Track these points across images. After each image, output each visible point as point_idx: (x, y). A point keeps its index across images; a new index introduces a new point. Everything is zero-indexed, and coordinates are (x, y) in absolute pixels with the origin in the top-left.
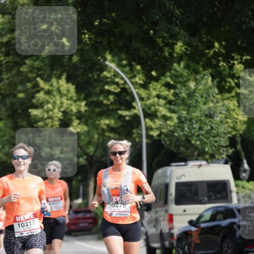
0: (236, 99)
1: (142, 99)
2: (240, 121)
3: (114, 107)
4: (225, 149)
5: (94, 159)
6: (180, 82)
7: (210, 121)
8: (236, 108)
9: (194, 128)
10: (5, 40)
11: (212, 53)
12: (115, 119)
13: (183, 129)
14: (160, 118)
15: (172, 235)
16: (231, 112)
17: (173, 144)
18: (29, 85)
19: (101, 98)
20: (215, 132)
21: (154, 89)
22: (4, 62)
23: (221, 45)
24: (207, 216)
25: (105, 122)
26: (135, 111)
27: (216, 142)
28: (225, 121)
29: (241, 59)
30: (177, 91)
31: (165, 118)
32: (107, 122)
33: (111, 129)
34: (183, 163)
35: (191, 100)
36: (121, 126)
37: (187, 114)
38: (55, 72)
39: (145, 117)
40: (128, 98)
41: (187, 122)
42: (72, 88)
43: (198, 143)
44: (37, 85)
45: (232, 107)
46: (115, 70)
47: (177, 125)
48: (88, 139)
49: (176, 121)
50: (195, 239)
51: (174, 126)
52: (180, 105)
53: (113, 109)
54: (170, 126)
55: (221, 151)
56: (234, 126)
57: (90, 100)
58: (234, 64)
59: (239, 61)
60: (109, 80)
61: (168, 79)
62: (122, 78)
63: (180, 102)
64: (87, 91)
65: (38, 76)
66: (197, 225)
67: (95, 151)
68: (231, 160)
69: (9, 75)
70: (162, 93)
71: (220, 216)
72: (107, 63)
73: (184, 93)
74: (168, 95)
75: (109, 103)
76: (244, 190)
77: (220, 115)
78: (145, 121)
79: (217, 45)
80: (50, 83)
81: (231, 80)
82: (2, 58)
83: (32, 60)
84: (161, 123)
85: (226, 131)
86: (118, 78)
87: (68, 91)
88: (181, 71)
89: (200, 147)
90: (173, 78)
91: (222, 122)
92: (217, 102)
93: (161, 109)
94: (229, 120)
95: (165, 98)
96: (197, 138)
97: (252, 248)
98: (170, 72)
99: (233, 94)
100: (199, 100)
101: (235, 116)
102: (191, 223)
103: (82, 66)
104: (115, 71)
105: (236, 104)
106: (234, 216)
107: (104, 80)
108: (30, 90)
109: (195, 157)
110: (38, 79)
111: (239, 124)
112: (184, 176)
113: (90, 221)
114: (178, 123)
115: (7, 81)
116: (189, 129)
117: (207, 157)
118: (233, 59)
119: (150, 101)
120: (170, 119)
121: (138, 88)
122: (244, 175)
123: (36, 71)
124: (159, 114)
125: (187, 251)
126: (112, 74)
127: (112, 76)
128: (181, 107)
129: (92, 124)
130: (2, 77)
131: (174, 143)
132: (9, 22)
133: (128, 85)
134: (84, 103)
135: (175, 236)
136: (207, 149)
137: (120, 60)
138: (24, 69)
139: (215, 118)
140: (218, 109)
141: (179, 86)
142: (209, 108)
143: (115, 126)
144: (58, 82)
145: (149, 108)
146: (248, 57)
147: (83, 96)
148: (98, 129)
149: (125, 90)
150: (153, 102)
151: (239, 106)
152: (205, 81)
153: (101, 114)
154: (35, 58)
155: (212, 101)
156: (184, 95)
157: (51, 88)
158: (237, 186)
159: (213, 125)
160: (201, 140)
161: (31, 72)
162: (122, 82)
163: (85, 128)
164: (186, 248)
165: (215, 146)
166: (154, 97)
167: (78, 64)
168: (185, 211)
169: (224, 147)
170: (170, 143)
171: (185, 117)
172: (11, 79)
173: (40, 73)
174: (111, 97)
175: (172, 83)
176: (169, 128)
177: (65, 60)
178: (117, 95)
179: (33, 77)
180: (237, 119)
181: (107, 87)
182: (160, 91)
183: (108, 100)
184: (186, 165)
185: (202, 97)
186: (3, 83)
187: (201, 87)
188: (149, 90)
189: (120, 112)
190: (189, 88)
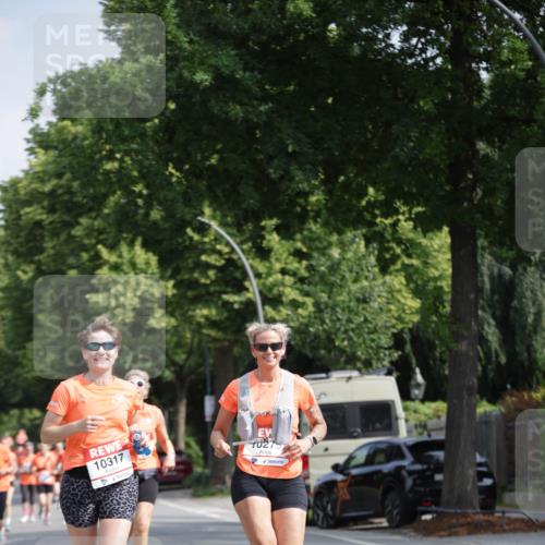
0: (403, 273)
1: (258, 275)
2: (410, 308)
3: (218, 288)
4: (387, 352)
5: (186, 370)
6: (317, 249)
7: (364, 309)
8: (404, 289)
9: (339, 320)
10: (47, 188)
11: (364, 203)
12: (217, 308)
13: (323, 322)
14: (288, 304)
15: (308, 487)
16: (395, 294)
17: (307, 346)
18: (85, 256)
19: (196, 275)
20: (370, 325)
21: (277, 259)
22: (47, 222)
23: (377, 190)
24: (361, 457)
25: (202, 313)
26: (250, 295)
27: (373, 340)
28: (385, 309)
29: (410, 213)
30: (314, 263)
31: (295, 304)
32: (205, 312)
33: (212, 323)
34: (323, 375)
35: (333, 275)
36: (227, 319)
37: (329, 297)
38: (125, 235)
39: (264, 304)
40: (238, 275)
41: (329, 310)
42: (153, 259)
43: (346, 343)
44: (98, 256)
45: (398, 287)
46: (216, 231)
47: (312, 315)
48: (175, 339)
49: (311, 309)
50: (343, 493)
51: (309, 316)
52: (316, 284)
53: (215, 292)
54: (303, 317)
55: (382, 355)
56: (399, 316)
57: (179, 278)
58: (398, 220)
59: (407, 215)
60: (208, 246)
61: (299, 245)
62: (228, 244)
63: (317, 279)
64: (174, 265)
65: (99, 242)
66: (346, 472)
67: (187, 360)
68: (397, 370)
69: (55, 242)
70: (289, 267)
71: (381, 457)
72: (205, 220)
73: (323, 265)
74: (298, 269)
75: (208, 282)
76: (418, 415)
77: (379, 300)
78: (264, 309)
79: (371, 190)
80: (118, 252)
81: (394, 245)
82: (44, 217)
83: (91, 218)
84: (289, 312)
85: (388, 324)
86: (220, 244)
87: (148, 263)
88: (318, 231)
89: (348, 349)
90: (307, 242)
91: (381, 309)
92: (374, 279)
93: (288, 290)
94: (392, 307)
95: (294, 274)
96: (344, 336)
97: (430, 506)
98: (301, 233)
99: (398, 265)
100: (347, 275)
101: (402, 300)
102: (336, 468)
103: (166, 226)
104: (217, 233)
105: (404, 282)
106: (403, 457)
107: (200, 247)
108: (88, 263)
109: (342, 365)
110: (100, 247)
111: (408, 312)
112: (325, 394)
113: (181, 467)
114: (314, 312)
115: (52, 252)
116: (331, 321)
117: (359, 365)
118: (397, 212)
119: (271, 279)
120: (302, 305)
121: (253, 259)
122: (416, 392)
123: (95, 234)
124: (284, 299)
125: (330, 513)
126: (212, 237)
127: (211, 241)
128: (318, 287)
129: (183, 315)
130: (45, 245)
131: (310, 343)
132: (54, 161)
133: (237, 253)
134: (171, 283)
135: (312, 490)
136: (359, 353)
137: (225, 216)
138: (77, 231)
139: (372, 304)
140: (377, 289)
141: (315, 255)
142: (362, 288)
143: (218, 318)
144: (130, 251)
145: (270, 290)
146: (420, 209)
147: (169, 273)
148: (191, 323)
149: (232, 262)
150: (276, 281)
151: (407, 285)
152: (355, 246)
153: (197, 300)
154: (93, 214)
155: (367, 278)
156: (323, 268)
157: (119, 260)
158: (406, 409)
159: (367, 315)
160: (350, 339)
161: (88, 236)
162: (226, 250)
163: (173, 322)
164: (329, 507)
165: (371, 348)
166: (276, 273)
167: (161, 223)
168: (326, 450)
169: (386, 349)
170: (304, 343)
171: (326, 303)
172: (58, 248)
173: (102, 237)
174: (211, 273)
175: (305, 250)
176: (301, 320)
177: (139, 217)
178: (220, 269)
179: (90, 244)
180: (405, 305)
181: (203, 258)
182: (286, 264)
183: (207, 277)
184: (328, 378)
185: (351, 271)
186: (45, 255)
187: (349, 255)
188: (270, 262)
189: (225, 297)
190: (330, 257)
